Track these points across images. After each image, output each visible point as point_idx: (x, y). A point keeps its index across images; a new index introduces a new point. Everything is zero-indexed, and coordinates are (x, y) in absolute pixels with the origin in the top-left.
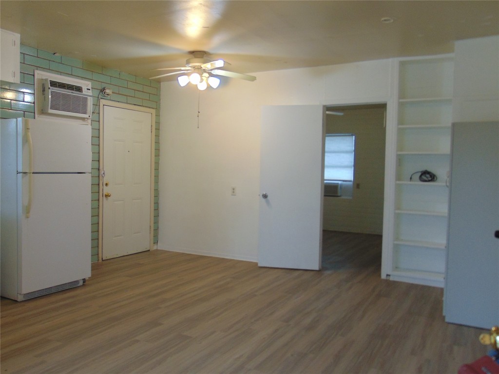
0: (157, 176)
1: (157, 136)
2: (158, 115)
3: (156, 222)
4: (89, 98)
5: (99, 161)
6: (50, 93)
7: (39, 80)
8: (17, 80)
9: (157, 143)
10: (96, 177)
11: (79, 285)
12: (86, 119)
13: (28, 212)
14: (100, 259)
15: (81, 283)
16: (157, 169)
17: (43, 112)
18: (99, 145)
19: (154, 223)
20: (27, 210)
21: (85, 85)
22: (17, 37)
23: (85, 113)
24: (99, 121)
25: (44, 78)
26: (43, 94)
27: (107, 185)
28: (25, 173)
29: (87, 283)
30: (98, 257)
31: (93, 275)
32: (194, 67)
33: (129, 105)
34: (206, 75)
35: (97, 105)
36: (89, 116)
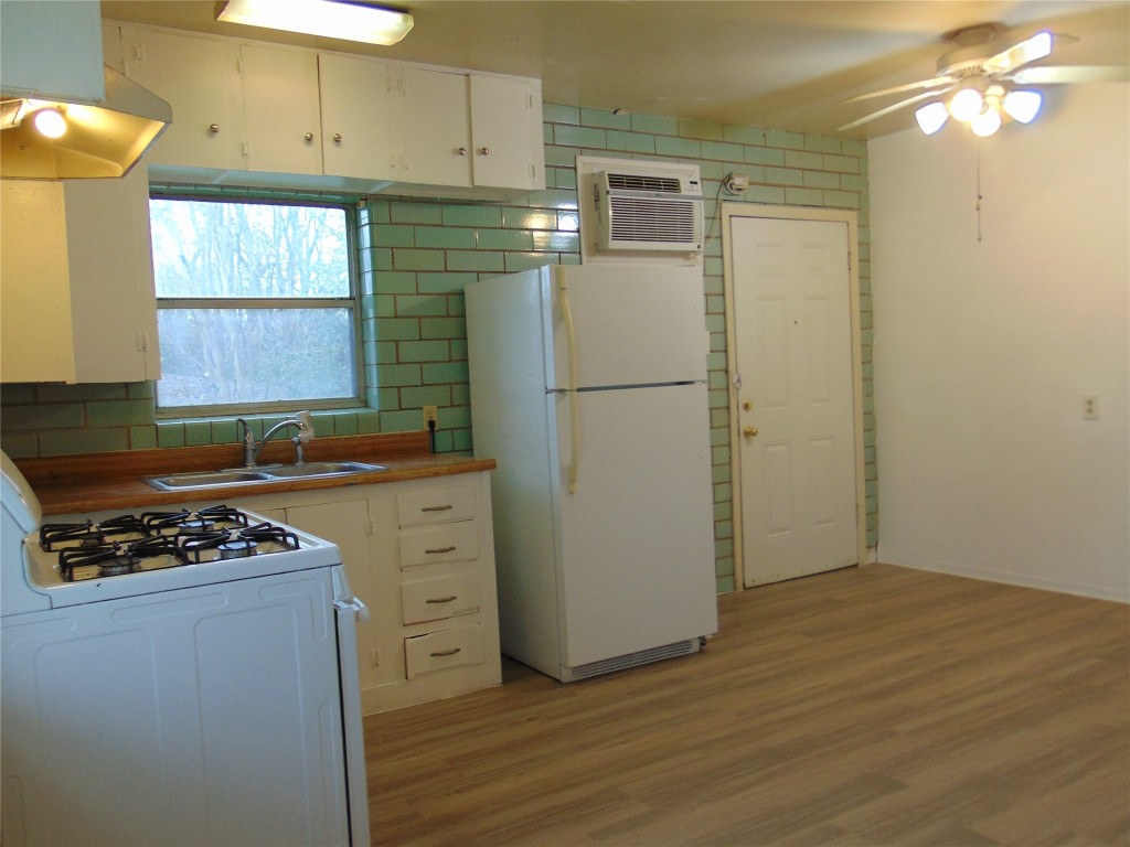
0: (868, 380)
1: (865, 278)
2: (864, 226)
3: (872, 495)
4: (695, 203)
5: (726, 351)
6: (610, 203)
7: (585, 176)
8: (539, 183)
9: (866, 294)
10: (721, 389)
11: (691, 651)
12: (693, 254)
13: (572, 481)
14: (740, 585)
15: (696, 647)
16: (867, 361)
17: (598, 249)
18: (724, 314)
19: (867, 497)
20: (570, 476)
21: (685, 173)
22: (533, 86)
23: (689, 240)
24: (722, 257)
25: (596, 171)
26: (597, 208)
27: (746, 407)
28: (561, 391)
29: (709, 646)
30: (735, 582)
31: (721, 628)
32: (961, 75)
33: (790, 209)
34: (998, 90)
35: (714, 218)
36: (699, 247)
